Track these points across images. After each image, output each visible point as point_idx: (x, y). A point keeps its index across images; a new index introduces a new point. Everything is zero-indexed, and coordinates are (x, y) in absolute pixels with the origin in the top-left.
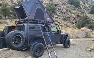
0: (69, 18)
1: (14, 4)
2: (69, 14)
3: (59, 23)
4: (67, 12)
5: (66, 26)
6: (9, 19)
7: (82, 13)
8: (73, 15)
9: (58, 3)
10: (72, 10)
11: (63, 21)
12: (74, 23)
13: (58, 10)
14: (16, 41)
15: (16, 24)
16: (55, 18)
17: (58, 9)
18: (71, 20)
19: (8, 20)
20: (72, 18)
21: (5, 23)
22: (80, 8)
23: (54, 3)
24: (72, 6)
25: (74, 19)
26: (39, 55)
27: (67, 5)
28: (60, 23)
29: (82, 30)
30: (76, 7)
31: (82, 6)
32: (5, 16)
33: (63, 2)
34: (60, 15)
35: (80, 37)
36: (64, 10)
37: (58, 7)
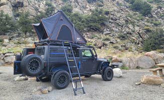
0: (130, 34)
1: (39, 14)
2: (131, 28)
3: (112, 43)
4: (127, 24)
5: (124, 48)
6: (30, 36)
7: (156, 25)
8: (137, 28)
9: (111, 10)
10: (136, 21)
11: (119, 40)
12: (138, 44)
13: (110, 20)
14: (32, 66)
15: (36, 46)
16: (106, 34)
17: (112, 19)
18: (134, 38)
19: (30, 38)
20: (136, 34)
21: (25, 43)
22: (152, 17)
23: (105, 9)
24: (137, 14)
25: (140, 35)
26: (62, 86)
27: (127, 11)
28: (114, 42)
29: (147, 55)
30: (145, 15)
31: (156, 14)
32: (26, 32)
33: (120, 7)
34: (114, 29)
35: (144, 67)
36: (122, 21)
37: (111, 16)
